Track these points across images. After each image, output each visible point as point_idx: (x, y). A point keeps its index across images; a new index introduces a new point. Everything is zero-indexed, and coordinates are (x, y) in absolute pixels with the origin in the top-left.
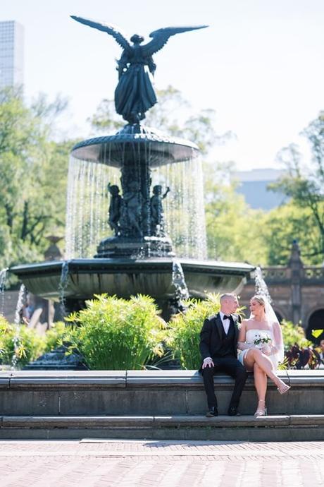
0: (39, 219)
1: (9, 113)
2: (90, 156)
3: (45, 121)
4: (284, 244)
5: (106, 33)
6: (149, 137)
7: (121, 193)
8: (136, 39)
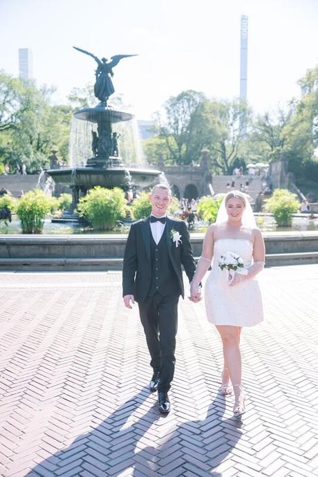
0: (45, 142)
1: (30, 93)
2: (81, 117)
3: (47, 96)
4: (154, 155)
5: (90, 56)
6: (112, 109)
7: (97, 136)
8: (104, 60)
